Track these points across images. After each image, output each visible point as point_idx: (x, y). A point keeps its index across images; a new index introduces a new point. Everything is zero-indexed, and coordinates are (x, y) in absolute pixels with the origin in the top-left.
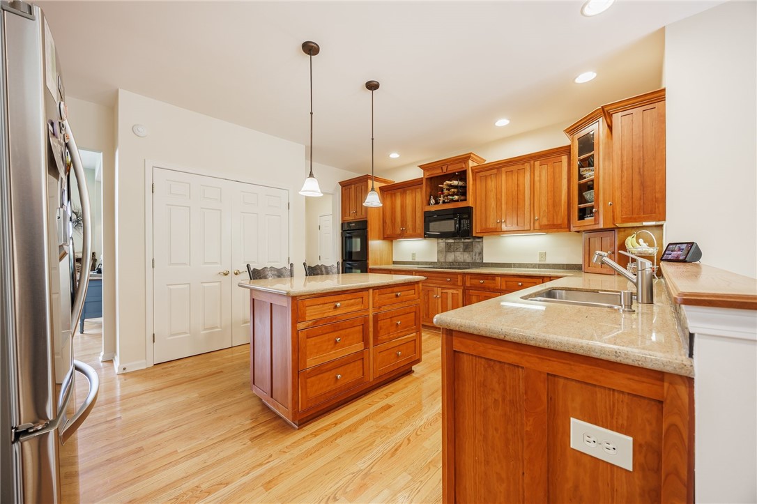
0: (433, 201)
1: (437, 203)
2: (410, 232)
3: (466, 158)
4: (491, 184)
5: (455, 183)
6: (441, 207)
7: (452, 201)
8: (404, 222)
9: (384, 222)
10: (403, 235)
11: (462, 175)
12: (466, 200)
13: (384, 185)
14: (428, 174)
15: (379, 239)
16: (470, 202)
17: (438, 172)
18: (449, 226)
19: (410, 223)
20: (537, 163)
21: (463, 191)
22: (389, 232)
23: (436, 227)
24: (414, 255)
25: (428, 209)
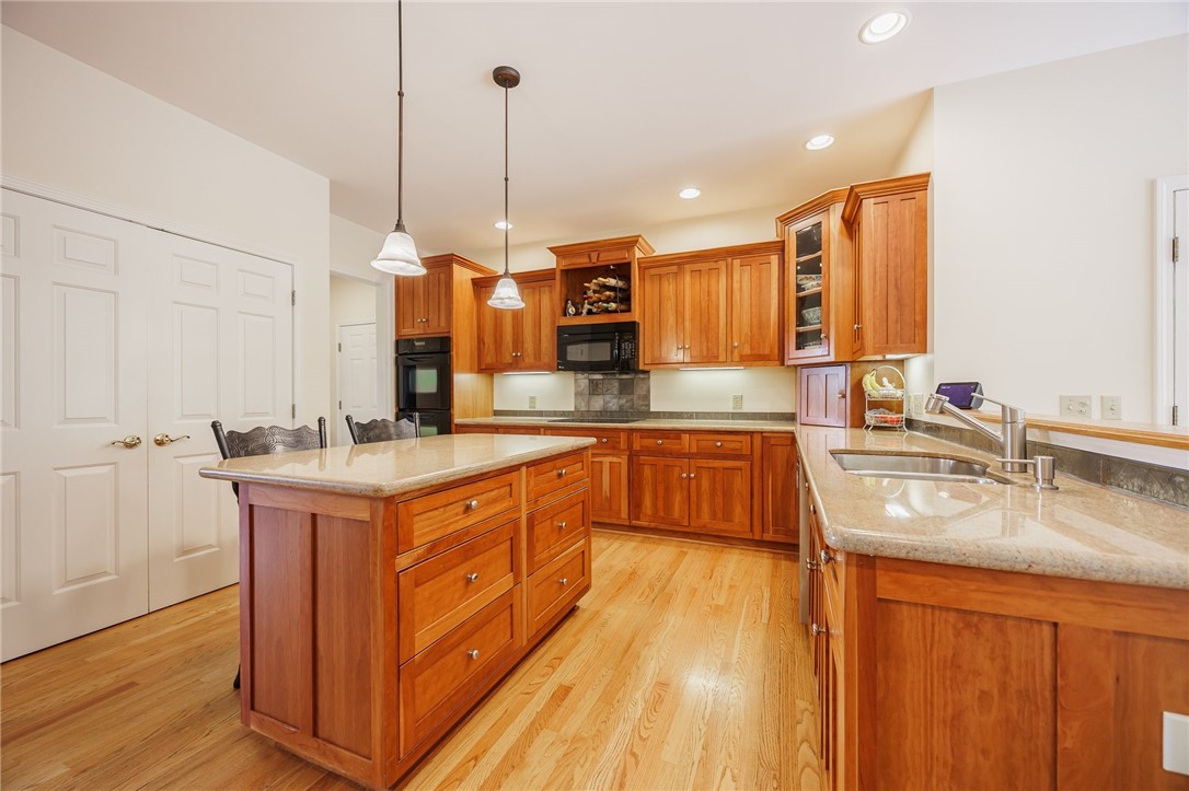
0: (572, 310)
1: (578, 313)
2: (530, 359)
3: (630, 243)
4: (669, 288)
5: (612, 282)
6: (584, 320)
7: (607, 311)
8: (518, 343)
9: (480, 341)
10: (516, 365)
11: (623, 271)
12: (629, 310)
13: (479, 275)
14: (566, 264)
15: (471, 371)
16: (635, 315)
17: (583, 262)
18: (603, 352)
19: (529, 345)
20: (737, 262)
21: (625, 297)
22: (489, 359)
23: (577, 352)
24: (532, 399)
25: (564, 322)
